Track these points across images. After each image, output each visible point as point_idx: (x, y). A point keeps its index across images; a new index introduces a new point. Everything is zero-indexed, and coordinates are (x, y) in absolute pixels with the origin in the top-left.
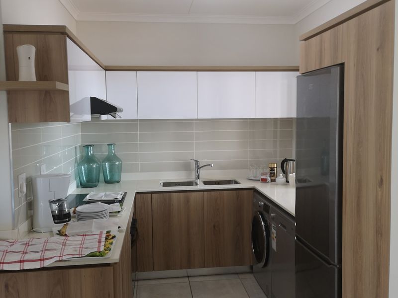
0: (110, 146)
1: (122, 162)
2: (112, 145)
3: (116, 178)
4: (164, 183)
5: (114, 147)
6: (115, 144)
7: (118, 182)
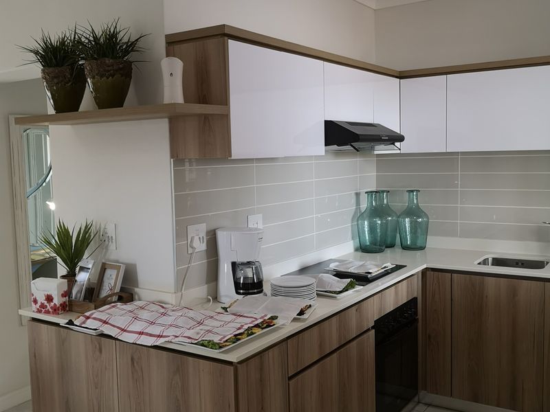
0: (412, 194)
1: (428, 218)
2: (412, 191)
3: (419, 243)
4: (493, 259)
5: (417, 195)
6: (418, 191)
7: (422, 248)
